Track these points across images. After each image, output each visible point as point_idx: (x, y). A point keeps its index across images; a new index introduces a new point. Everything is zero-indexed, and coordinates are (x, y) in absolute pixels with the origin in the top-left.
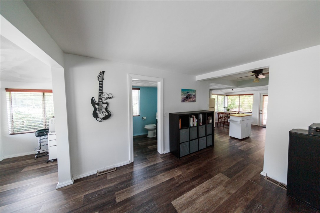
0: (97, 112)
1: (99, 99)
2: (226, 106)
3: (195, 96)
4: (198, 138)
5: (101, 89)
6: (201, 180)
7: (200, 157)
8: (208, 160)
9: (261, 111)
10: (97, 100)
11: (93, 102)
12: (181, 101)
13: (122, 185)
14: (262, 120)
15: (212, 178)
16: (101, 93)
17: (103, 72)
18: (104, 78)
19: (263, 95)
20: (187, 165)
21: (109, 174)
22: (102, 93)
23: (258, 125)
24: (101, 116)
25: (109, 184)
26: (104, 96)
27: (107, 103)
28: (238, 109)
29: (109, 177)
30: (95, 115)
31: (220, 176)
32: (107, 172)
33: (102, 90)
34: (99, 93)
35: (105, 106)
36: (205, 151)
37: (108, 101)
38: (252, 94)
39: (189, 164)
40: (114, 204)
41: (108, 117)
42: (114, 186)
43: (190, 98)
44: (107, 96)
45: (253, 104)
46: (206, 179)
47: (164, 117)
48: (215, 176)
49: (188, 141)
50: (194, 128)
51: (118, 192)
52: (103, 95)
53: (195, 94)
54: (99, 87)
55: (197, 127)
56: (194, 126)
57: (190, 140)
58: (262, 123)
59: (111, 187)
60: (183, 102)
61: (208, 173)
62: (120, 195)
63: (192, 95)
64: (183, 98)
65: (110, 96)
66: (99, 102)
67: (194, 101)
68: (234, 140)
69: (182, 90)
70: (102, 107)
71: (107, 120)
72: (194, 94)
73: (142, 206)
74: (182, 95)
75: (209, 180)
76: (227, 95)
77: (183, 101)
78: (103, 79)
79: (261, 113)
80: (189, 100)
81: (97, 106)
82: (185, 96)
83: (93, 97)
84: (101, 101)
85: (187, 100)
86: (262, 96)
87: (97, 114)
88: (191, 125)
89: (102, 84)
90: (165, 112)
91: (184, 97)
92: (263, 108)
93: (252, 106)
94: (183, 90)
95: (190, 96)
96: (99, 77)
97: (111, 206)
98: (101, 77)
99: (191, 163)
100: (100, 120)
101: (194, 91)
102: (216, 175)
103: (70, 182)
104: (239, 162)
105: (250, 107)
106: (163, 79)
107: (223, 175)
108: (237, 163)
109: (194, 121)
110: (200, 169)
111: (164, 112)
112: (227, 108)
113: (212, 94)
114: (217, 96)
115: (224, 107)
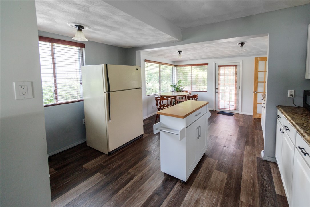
2: (175, 82)
9: (217, 89)
14: (218, 101)
19: (219, 66)
23: (214, 110)
28: (190, 87)
38: (206, 64)
45: (208, 79)
58: (219, 106)
76: (175, 65)
79: (217, 93)
86: (217, 67)
92: (219, 84)
93: (206, 82)
105: (205, 83)
112: (175, 85)
113: (146, 61)
114: (158, 65)
115: (172, 85)
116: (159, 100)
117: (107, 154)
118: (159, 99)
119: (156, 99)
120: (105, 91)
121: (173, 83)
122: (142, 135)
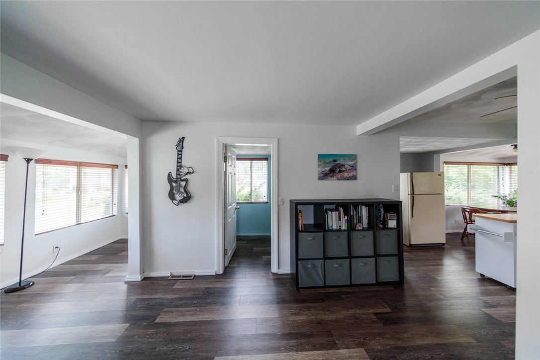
0: (174, 191)
1: (177, 174)
2: (506, 192)
3: (354, 168)
4: (350, 257)
5: (179, 160)
6: (301, 345)
7: (343, 299)
8: (357, 312)
10: (174, 176)
11: (170, 179)
12: (318, 178)
13: (180, 302)
15: (331, 352)
16: (179, 166)
17: (183, 138)
18: (184, 146)
20: (301, 305)
21: (180, 282)
22: (181, 166)
24: (178, 197)
25: (170, 294)
26: (183, 171)
27: (186, 180)
29: (178, 286)
30: (172, 196)
31: (354, 355)
32: (181, 278)
33: (181, 162)
34: (177, 166)
35: (183, 183)
36: (368, 289)
37: (188, 177)
39: (306, 304)
40: (150, 323)
41: (187, 199)
42: (172, 299)
43: (340, 171)
44: (186, 171)
46: (315, 346)
47: (278, 205)
48: (341, 351)
49: (321, 259)
50: (339, 233)
51: (168, 309)
52: (182, 169)
53: (356, 164)
54: (178, 158)
55: (346, 233)
56: (340, 230)
57: (325, 258)
59: (168, 299)
60: (322, 179)
61: (332, 336)
62: (166, 313)
63: (346, 166)
64: (323, 172)
65: (191, 170)
66: (176, 178)
67: (354, 178)
68: (488, 284)
69: (319, 157)
70: (180, 186)
71: (185, 204)
72: (351, 163)
73: (175, 341)
74: (319, 165)
75: (320, 352)
76: (506, 163)
77: (320, 178)
78: (183, 148)
80: (339, 175)
81: (174, 184)
82: (328, 169)
83: (170, 172)
84: (179, 177)
85: (332, 176)
87: (174, 194)
88: (332, 226)
89: (181, 154)
90: (281, 198)
91: (324, 170)
94: (321, 157)
95: (340, 167)
96: (178, 145)
97: (146, 323)
98: (181, 145)
99: (313, 304)
100: (177, 202)
101: (353, 157)
102: (347, 348)
103: (138, 278)
104: (444, 344)
106: (277, 139)
107: (367, 356)
108: (437, 345)
109: (340, 220)
110: (319, 323)
111: (279, 198)
112: (506, 196)
113: (446, 163)
114: (467, 166)
115: (497, 195)
116: (468, 212)
117: (408, 245)
118: (469, 210)
119: (464, 210)
120: (410, 193)
121: (499, 193)
122: (444, 244)
